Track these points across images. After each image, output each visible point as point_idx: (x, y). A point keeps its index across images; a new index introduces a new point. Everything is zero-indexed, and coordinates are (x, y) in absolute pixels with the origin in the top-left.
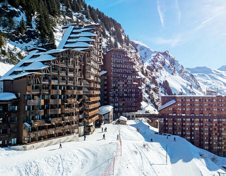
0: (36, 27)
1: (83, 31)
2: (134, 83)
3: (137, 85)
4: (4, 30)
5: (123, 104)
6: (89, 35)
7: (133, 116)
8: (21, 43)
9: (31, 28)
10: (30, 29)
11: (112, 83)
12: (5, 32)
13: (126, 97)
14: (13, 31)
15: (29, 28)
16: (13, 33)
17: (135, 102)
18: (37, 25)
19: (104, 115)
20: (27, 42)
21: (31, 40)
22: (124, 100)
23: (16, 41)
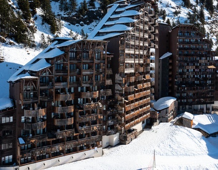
0: (99, 6)
1: (127, 10)
2: (209, 67)
3: (214, 69)
4: (65, 13)
5: (194, 94)
6: (131, 15)
7: (208, 109)
8: (82, 25)
9: (94, 8)
10: (93, 10)
11: (177, 68)
12: (66, 16)
13: (197, 85)
14: (74, 14)
15: (91, 8)
16: (74, 16)
17: (211, 91)
18: (101, 4)
19: (159, 111)
20: (88, 24)
21: (93, 21)
22: (194, 89)
23: (76, 24)
